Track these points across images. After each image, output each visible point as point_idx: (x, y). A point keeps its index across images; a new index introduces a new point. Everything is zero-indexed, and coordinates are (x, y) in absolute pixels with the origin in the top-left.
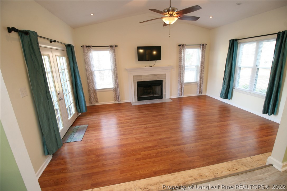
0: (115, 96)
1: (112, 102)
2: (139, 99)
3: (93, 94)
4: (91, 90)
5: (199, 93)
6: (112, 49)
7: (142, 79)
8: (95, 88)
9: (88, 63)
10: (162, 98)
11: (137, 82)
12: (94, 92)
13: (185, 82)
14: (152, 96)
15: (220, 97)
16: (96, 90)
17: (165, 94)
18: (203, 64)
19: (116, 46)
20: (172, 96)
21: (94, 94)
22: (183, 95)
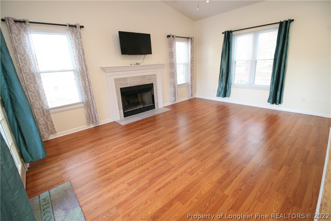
0: (88, 115)
1: (84, 127)
2: (126, 115)
3: (42, 119)
4: (37, 112)
5: (191, 96)
6: (73, 32)
7: (127, 84)
8: (45, 107)
9: (23, 56)
10: (155, 108)
11: (121, 89)
12: (44, 115)
13: (178, 84)
14: (141, 107)
15: (217, 96)
16: (48, 111)
17: (158, 102)
18: (192, 61)
19: (82, 27)
20: (165, 104)
21: (45, 118)
22: (177, 100)
